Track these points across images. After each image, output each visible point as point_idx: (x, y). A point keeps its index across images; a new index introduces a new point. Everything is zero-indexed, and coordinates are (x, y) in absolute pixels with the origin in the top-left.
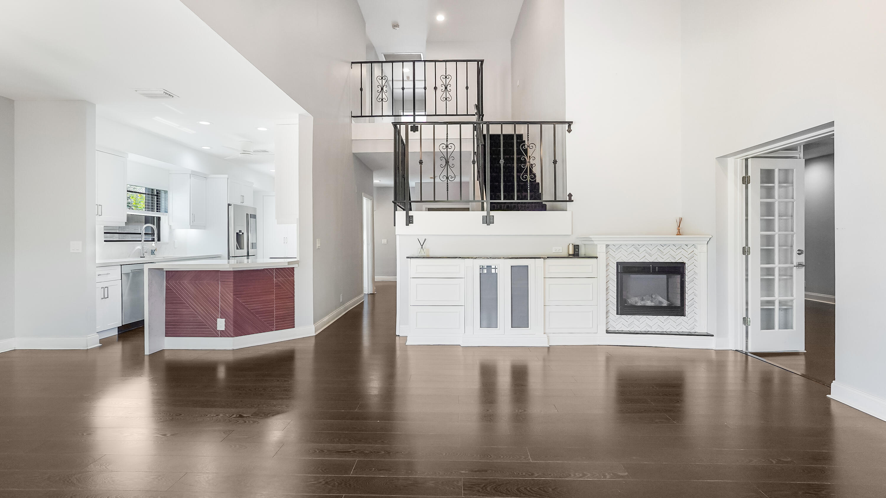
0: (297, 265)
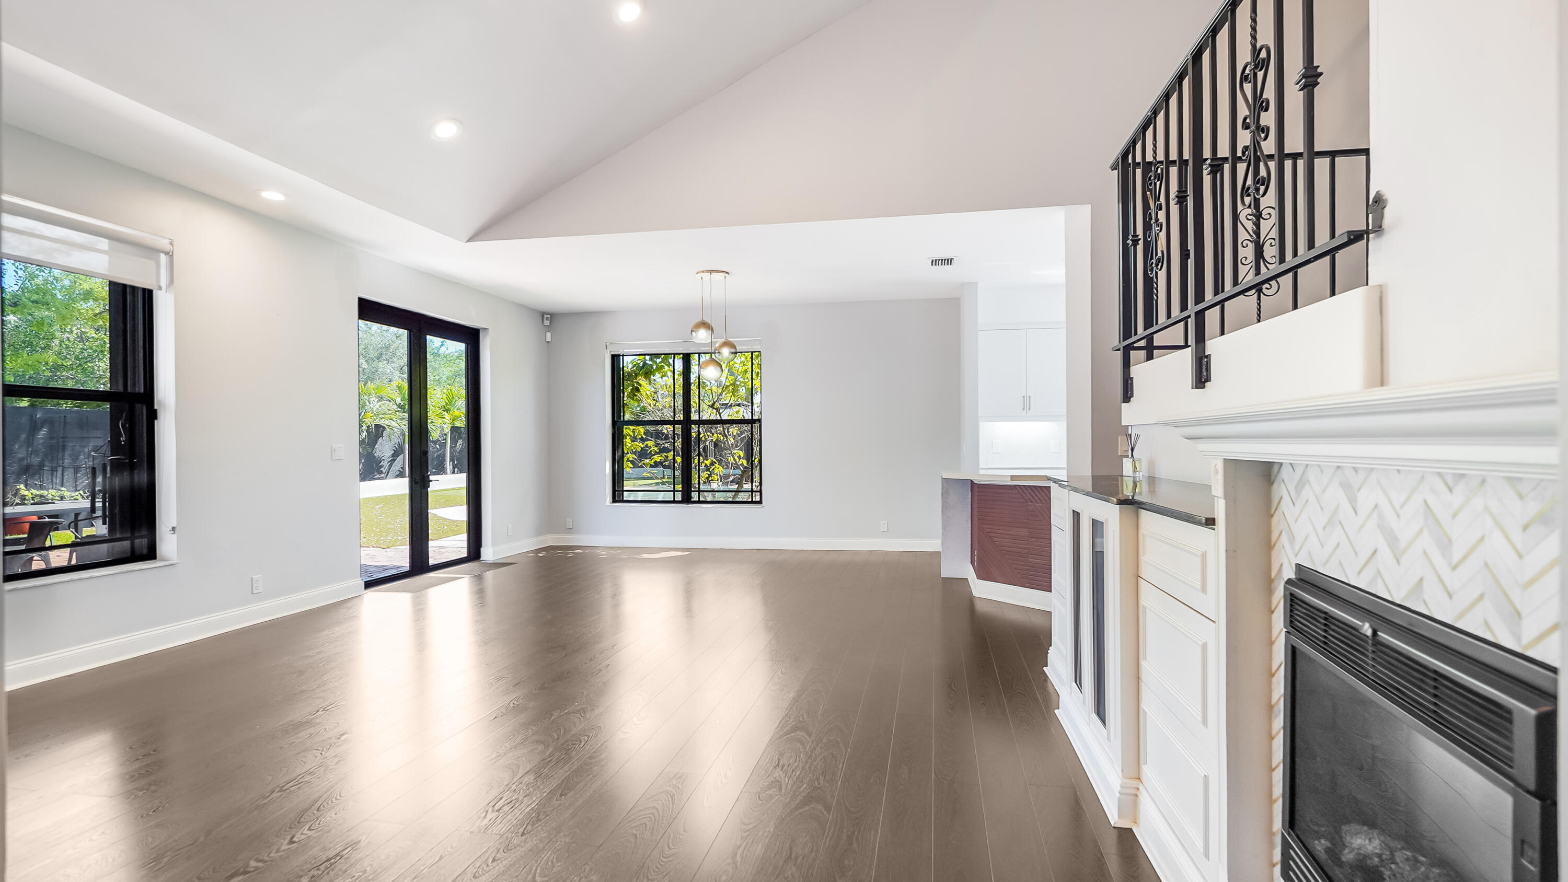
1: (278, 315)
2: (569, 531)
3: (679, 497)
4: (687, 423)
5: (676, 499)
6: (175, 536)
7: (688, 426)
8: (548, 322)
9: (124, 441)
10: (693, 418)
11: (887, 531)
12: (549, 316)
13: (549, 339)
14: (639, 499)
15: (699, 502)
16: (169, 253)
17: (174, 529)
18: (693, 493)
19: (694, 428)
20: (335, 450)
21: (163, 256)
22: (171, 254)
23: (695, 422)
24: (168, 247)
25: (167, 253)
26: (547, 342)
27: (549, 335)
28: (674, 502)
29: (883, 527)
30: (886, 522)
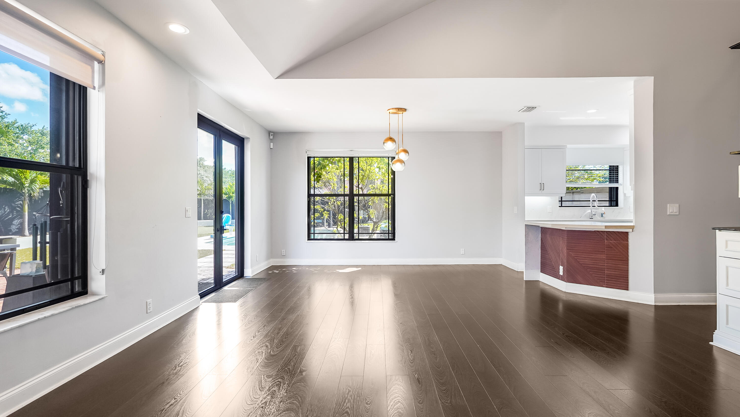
0: (631, 230)
1: (161, 117)
2: (284, 256)
3: (347, 236)
4: (351, 195)
5: (345, 238)
6: (104, 276)
7: (353, 197)
8: (272, 137)
9: (62, 204)
10: (355, 193)
11: (464, 254)
12: (273, 133)
13: (272, 147)
14: (324, 238)
15: (359, 239)
16: (102, 62)
17: (103, 270)
18: (355, 235)
19: (356, 199)
20: (187, 210)
21: (96, 63)
22: (103, 63)
23: (356, 195)
24: (102, 58)
25: (100, 62)
26: (271, 148)
27: (272, 144)
28: (344, 239)
29: (462, 252)
30: (464, 249)
